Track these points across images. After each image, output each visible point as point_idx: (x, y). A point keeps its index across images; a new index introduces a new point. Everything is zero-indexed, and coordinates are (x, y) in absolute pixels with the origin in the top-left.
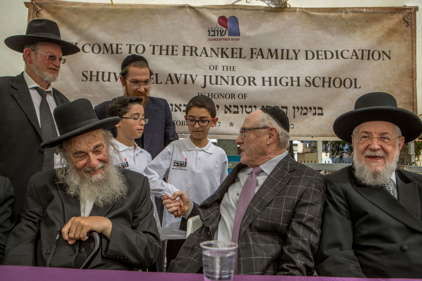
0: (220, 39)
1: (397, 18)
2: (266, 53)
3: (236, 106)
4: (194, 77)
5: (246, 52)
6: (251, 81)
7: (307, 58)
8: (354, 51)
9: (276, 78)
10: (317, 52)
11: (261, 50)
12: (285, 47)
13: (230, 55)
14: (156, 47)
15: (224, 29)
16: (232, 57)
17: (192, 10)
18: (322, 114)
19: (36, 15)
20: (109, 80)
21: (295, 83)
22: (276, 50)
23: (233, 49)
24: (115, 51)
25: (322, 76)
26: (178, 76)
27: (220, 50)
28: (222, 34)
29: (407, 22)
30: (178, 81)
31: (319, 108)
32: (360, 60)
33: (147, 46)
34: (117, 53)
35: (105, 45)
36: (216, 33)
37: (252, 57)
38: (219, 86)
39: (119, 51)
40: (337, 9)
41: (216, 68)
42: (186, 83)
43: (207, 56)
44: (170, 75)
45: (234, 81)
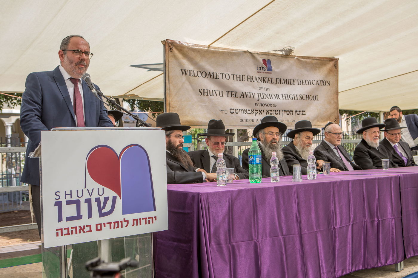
0: (263, 73)
1: (332, 63)
2: (282, 80)
3: (271, 111)
4: (253, 94)
5: (274, 81)
6: (277, 96)
7: (298, 84)
8: (317, 81)
9: (287, 95)
10: (302, 80)
11: (280, 79)
12: (290, 79)
13: (267, 82)
14: (234, 75)
15: (266, 67)
16: (268, 83)
17: (250, 54)
18: (305, 114)
19: (170, 50)
20: (213, 95)
21: (296, 98)
22: (286, 79)
23: (268, 78)
24: (215, 77)
25: (306, 94)
26: (247, 93)
27: (263, 78)
28: (265, 70)
29: (335, 66)
30: (246, 96)
31: (304, 111)
32: (319, 86)
33: (230, 75)
34: (216, 78)
35: (210, 73)
36: (262, 68)
37: (276, 83)
38: (265, 99)
39: (218, 77)
40: (310, 57)
41: (262, 89)
42: (250, 98)
43: (257, 82)
44: (243, 93)
45: (271, 96)
